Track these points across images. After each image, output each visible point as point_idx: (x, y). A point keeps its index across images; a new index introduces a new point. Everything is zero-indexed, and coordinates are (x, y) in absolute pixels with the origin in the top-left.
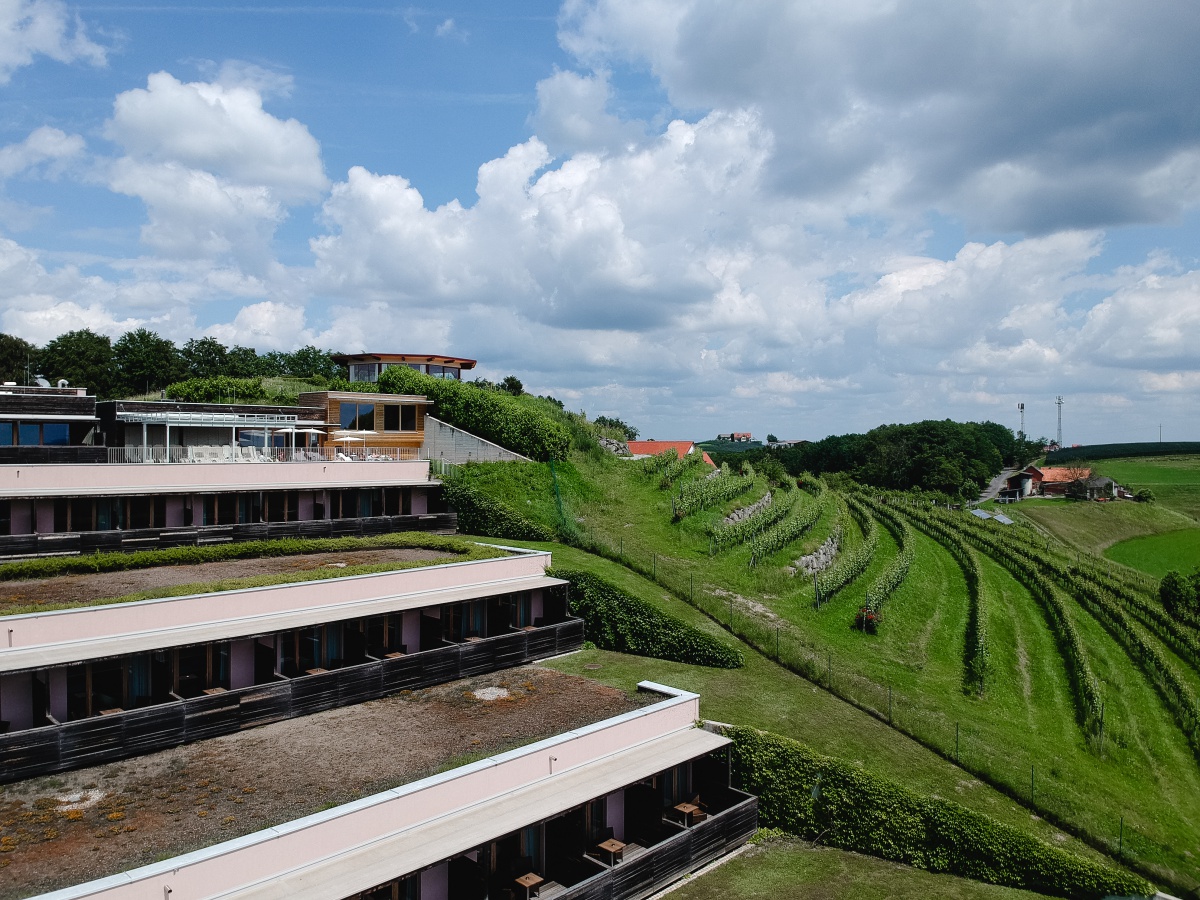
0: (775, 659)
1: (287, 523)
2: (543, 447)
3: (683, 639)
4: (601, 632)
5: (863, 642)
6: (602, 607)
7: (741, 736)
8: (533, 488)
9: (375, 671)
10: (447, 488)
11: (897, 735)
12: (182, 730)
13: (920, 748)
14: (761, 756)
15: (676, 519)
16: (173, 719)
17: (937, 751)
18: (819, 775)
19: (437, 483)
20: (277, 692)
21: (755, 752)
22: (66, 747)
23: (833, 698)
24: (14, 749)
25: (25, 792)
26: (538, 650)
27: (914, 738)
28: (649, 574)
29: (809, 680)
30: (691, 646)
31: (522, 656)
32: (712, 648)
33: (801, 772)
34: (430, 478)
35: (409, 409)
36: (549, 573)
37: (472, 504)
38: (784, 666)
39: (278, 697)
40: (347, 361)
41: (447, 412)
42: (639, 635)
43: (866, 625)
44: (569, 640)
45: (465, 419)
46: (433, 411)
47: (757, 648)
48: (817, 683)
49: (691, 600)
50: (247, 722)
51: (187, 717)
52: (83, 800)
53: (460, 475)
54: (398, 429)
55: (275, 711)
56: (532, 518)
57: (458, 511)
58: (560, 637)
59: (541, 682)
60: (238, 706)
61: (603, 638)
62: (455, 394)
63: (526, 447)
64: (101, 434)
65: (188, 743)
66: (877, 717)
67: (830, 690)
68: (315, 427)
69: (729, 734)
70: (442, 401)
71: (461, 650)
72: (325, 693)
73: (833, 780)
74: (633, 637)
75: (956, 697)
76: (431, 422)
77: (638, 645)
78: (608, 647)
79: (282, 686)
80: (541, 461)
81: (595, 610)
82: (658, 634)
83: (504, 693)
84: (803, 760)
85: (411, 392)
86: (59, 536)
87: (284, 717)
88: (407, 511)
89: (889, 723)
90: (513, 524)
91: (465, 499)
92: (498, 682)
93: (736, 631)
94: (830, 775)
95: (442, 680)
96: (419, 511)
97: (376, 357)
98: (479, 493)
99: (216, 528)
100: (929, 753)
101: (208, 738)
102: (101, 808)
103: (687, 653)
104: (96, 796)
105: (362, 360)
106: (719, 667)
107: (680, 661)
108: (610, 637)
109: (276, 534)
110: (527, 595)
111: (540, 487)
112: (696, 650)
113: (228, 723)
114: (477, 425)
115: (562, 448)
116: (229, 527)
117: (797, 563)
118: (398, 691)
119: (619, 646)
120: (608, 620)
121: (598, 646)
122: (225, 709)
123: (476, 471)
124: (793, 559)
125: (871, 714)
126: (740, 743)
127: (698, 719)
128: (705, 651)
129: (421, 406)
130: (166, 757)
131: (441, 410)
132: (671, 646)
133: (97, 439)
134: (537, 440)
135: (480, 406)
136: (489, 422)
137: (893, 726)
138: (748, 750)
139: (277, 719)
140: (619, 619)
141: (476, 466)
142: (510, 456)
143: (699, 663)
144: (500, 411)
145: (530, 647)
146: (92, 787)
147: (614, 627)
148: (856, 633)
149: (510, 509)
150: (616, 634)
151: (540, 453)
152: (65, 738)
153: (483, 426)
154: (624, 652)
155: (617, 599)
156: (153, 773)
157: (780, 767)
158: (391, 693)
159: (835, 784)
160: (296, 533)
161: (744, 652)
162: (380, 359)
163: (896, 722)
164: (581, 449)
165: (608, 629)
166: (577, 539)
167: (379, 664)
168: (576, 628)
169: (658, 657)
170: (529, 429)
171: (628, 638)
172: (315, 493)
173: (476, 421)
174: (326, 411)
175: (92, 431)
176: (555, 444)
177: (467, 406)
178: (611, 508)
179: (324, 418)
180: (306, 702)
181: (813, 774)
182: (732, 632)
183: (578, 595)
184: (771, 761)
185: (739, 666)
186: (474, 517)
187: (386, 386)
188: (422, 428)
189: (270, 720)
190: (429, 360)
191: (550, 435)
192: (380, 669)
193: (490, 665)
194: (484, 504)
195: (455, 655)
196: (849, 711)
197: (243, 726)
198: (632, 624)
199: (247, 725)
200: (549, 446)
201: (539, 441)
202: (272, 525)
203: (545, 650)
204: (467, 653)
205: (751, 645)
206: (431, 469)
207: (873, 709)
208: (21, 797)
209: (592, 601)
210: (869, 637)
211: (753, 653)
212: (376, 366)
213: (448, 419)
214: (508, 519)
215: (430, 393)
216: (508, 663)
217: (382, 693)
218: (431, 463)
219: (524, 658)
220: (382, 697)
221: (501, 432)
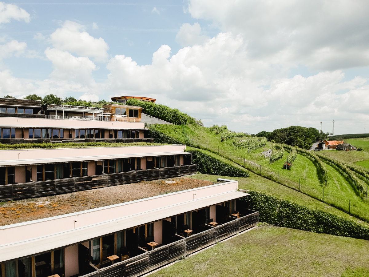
0: (260, 175)
1: (101, 139)
2: (179, 121)
3: (230, 169)
4: (202, 169)
5: (286, 172)
6: (203, 161)
7: (253, 193)
8: (177, 132)
9: (134, 174)
10: (150, 131)
11: (302, 194)
12: (74, 187)
13: (310, 198)
14: (259, 199)
15: (223, 141)
16: (71, 184)
17: (316, 199)
18: (279, 204)
19: (147, 129)
20: (104, 177)
21: (257, 198)
22: (37, 189)
23: (280, 185)
24: (20, 189)
25: (24, 202)
27: (308, 195)
28: (216, 152)
29: (272, 180)
30: (232, 171)
32: (239, 171)
33: (273, 203)
34: (145, 128)
35: (136, 111)
36: (185, 151)
37: (159, 135)
38: (263, 177)
39: (104, 179)
40: (116, 99)
41: (148, 112)
42: (215, 169)
43: (287, 167)
44: (193, 170)
45: (154, 113)
46: (144, 111)
47: (253, 172)
48: (274, 181)
49: (231, 159)
50: (94, 186)
51: (76, 183)
52: (43, 203)
53: (154, 127)
54: (133, 117)
55: (103, 184)
56: (178, 139)
57: (154, 138)
58: (190, 169)
59: (185, 180)
60: (91, 181)
61: (203, 170)
62: (151, 106)
63: (174, 121)
64: (43, 111)
65: (76, 191)
66: (295, 190)
67: (279, 183)
68: (108, 114)
69: (248, 192)
70: (147, 108)
71: (160, 170)
72: (119, 180)
73: (284, 206)
74: (213, 169)
75: (319, 187)
76: (143, 115)
77: (214, 172)
78: (205, 173)
79: (105, 177)
80: (179, 125)
81: (200, 162)
82: (221, 168)
83: (174, 182)
84: (273, 200)
85: (137, 106)
86: (31, 139)
87: (106, 186)
88: (138, 137)
89: (299, 191)
91: (156, 134)
92: (172, 180)
93: (246, 168)
94: (283, 204)
95: (154, 179)
96: (141, 137)
97: (125, 98)
98: (160, 132)
99: (79, 139)
100: (313, 199)
101: (82, 191)
102: (50, 205)
103: (231, 173)
104: (47, 203)
105: (121, 99)
106: (242, 177)
107: (229, 176)
108: (205, 170)
109: (99, 141)
110: (178, 156)
111: (179, 132)
112: (234, 172)
113: (88, 186)
115: (185, 121)
116: (84, 139)
117: (262, 153)
118: (141, 181)
119: (209, 172)
120: (205, 164)
121: (202, 173)
122: (87, 182)
124: (260, 152)
125: (293, 189)
126: (252, 196)
127: (237, 189)
128: (237, 172)
129: (140, 110)
130: (70, 194)
131: (147, 111)
132: (225, 172)
133: (42, 113)
134: (177, 118)
135: (159, 109)
136: (162, 114)
137: (301, 192)
138: (255, 198)
139: (103, 186)
140: (209, 164)
141: (159, 125)
142: (169, 123)
143: (235, 176)
144: (165, 110)
145: (181, 171)
146: (46, 201)
147: (207, 167)
148: (284, 170)
149: (170, 136)
150: (207, 169)
151: (178, 122)
152: (37, 187)
154: (210, 174)
155: (208, 158)
156: (66, 198)
157: (265, 202)
158: (139, 181)
159: (284, 207)
160: (104, 141)
161: (249, 172)
162: (126, 98)
163: (302, 191)
164: (190, 123)
165: (205, 167)
166: (192, 144)
167: (135, 172)
168: (195, 167)
169: (221, 175)
170: (175, 115)
171: (211, 170)
172: (110, 130)
173: (158, 114)
174: (111, 110)
175: (40, 111)
176: (183, 120)
177: (155, 109)
178: (201, 138)
179: (111, 113)
180: (113, 182)
181: (277, 204)
182: (245, 168)
183: (195, 157)
184: (262, 200)
185: (248, 177)
186: (159, 139)
187: (128, 104)
188: (140, 117)
189: (102, 186)
190: (141, 99)
191: (181, 117)
193: (169, 176)
194: (162, 135)
195: (158, 172)
196: (286, 188)
197: (93, 188)
198: (212, 165)
199: (94, 187)
200: (181, 120)
201: (178, 119)
202: (97, 139)
203: (185, 173)
204: (161, 171)
205: (251, 171)
206: (145, 125)
207: (293, 187)
208: (22, 203)
209: (199, 159)
210: (288, 171)
211: (252, 173)
212: (125, 100)
213: (148, 113)
214: (170, 139)
215: (143, 106)
216: (174, 176)
217: (136, 181)
218: (145, 123)
219: (179, 174)
220: (136, 183)
221: (166, 116)
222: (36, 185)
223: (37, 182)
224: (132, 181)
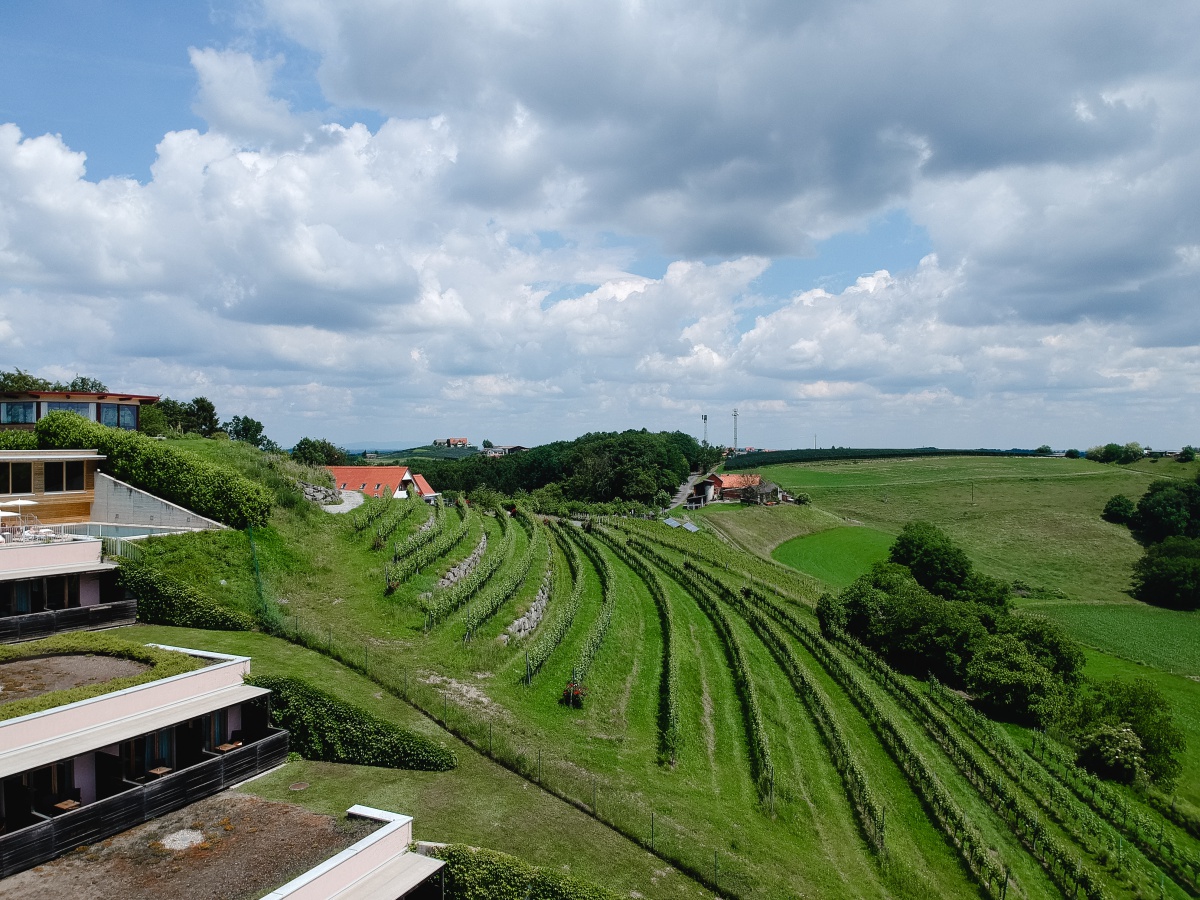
0: (488, 754)
3: (396, 745)
4: (307, 742)
5: (571, 719)
6: (308, 716)
7: (455, 856)
8: (228, 564)
9: (43, 833)
10: (124, 572)
11: (601, 827)
13: (621, 839)
14: (474, 875)
15: (390, 591)
17: (635, 840)
18: (529, 886)
19: (111, 566)
21: (468, 871)
23: (543, 793)
26: (236, 773)
27: (615, 829)
28: (360, 667)
29: (520, 774)
30: (405, 751)
31: (218, 783)
32: (426, 751)
33: (512, 886)
34: (103, 560)
35: (75, 467)
36: (247, 681)
38: (497, 761)
42: (349, 743)
43: (572, 700)
44: (271, 755)
45: (146, 477)
47: (470, 744)
48: (527, 777)
49: (404, 696)
53: (139, 554)
54: (62, 490)
56: (227, 605)
57: (138, 598)
58: (261, 755)
61: (310, 748)
62: (133, 449)
63: (220, 512)
66: (583, 810)
67: (539, 784)
69: (441, 854)
70: (117, 457)
71: (146, 790)
73: (542, 891)
74: (343, 745)
75: (651, 769)
77: (348, 753)
78: (315, 757)
80: (238, 528)
81: (301, 719)
82: (370, 741)
83: (198, 838)
84: (514, 875)
88: (75, 601)
89: (593, 815)
90: (205, 613)
91: (147, 585)
92: (191, 821)
93: (450, 726)
94: (539, 886)
95: (124, 827)
96: (90, 601)
98: (164, 577)
100: (629, 843)
103: (400, 758)
106: (433, 770)
107: (392, 767)
108: (317, 747)
110: (222, 714)
111: (236, 562)
112: (410, 755)
114: (161, 485)
115: (262, 513)
117: (510, 629)
118: (73, 849)
119: (328, 755)
120: (316, 728)
121: (305, 756)
123: (160, 548)
124: (506, 625)
125: (577, 806)
126: (453, 864)
127: (410, 841)
128: (418, 755)
129: (90, 462)
132: (383, 752)
135: (164, 464)
137: (597, 818)
138: (461, 870)
140: (328, 727)
141: (160, 540)
143: (412, 768)
144: (188, 470)
145: (227, 772)
147: (322, 736)
148: (564, 709)
150: (325, 743)
151: (237, 519)
153: (167, 486)
154: (334, 762)
155: (325, 706)
157: (492, 883)
158: (64, 853)
159: (544, 895)
161: (458, 751)
163: (599, 814)
164: (285, 505)
165: (315, 738)
166: (279, 628)
167: (48, 824)
168: (280, 742)
169: (370, 764)
170: (224, 492)
171: (338, 746)
176: (254, 509)
178: (316, 580)
181: (524, 886)
182: (446, 728)
183: (282, 704)
184: (483, 879)
185: (452, 768)
186: (157, 604)
188: (91, 486)
191: (249, 500)
192: (50, 828)
193: (180, 801)
194: (170, 590)
195: (143, 797)
196: (557, 805)
198: (341, 732)
200: (247, 511)
201: (235, 506)
204: (152, 793)
205: (464, 740)
206: (103, 549)
207: (579, 801)
209: (297, 710)
210: (575, 712)
211: (467, 750)
216: (201, 795)
217: (53, 855)
218: (103, 543)
219: (221, 784)
220: (53, 859)
221: (190, 493)
224: (36, 858)
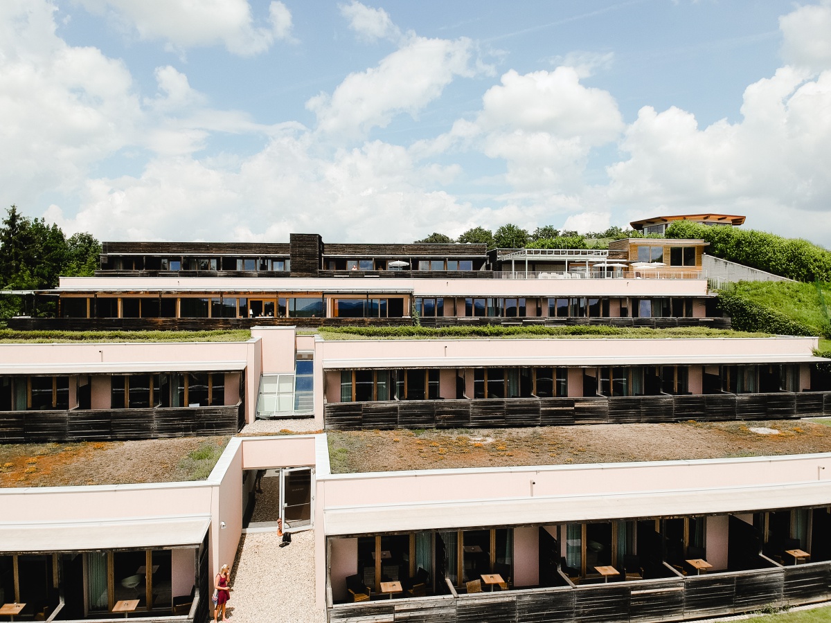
1: (601, 318)
8: (800, 301)
10: (722, 299)
12: (538, 417)
16: (533, 409)
19: (714, 295)
20: (599, 403)
22: (473, 413)
24: (446, 409)
25: (452, 433)
26: (806, 410)
31: (792, 412)
35: (690, 250)
39: (599, 408)
40: (642, 225)
41: (721, 250)
45: (737, 254)
46: (709, 250)
50: (578, 420)
51: (542, 409)
52: (482, 441)
54: (681, 265)
55: (598, 416)
57: (731, 316)
58: (826, 402)
59: (809, 429)
60: (573, 408)
62: (728, 236)
63: (793, 271)
64: (489, 264)
65: (542, 426)
68: (620, 263)
70: (717, 242)
72: (632, 411)
76: (708, 259)
79: (601, 402)
83: (776, 432)
85: (692, 237)
86: (469, 319)
87: (603, 422)
88: (689, 313)
90: (781, 325)
91: (738, 306)
92: (770, 425)
95: (721, 418)
96: (699, 313)
97: (664, 219)
98: (750, 302)
99: (556, 318)
101: (555, 425)
102: (493, 445)
104: (490, 440)
105: (653, 223)
109: (596, 323)
113: (567, 418)
116: (564, 319)
122: (565, 408)
123: (747, 287)
129: (699, 247)
130: (530, 430)
131: (717, 249)
133: (488, 267)
139: (598, 422)
141: (747, 284)
142: (777, 279)
144: (768, 245)
145: (798, 406)
146: (487, 436)
151: (806, 275)
152: (474, 408)
156: (523, 436)
160: (607, 323)
162: (666, 221)
167: (671, 398)
172: (621, 300)
174: (627, 253)
175: (485, 264)
176: (820, 267)
179: (627, 258)
180: (619, 414)
187: (671, 235)
188: (700, 263)
189: (594, 422)
190: (705, 218)
192: (672, 401)
197: (576, 422)
199: (579, 422)
202: (592, 319)
203: (813, 411)
206: (708, 285)
208: (450, 435)
212: (664, 226)
213: (722, 255)
214: (777, 321)
215: (706, 237)
216: (779, 416)
217: (673, 419)
218: (708, 281)
219: (794, 414)
220: (673, 422)
222: (471, 406)
223: (474, 400)
224: (663, 417)
